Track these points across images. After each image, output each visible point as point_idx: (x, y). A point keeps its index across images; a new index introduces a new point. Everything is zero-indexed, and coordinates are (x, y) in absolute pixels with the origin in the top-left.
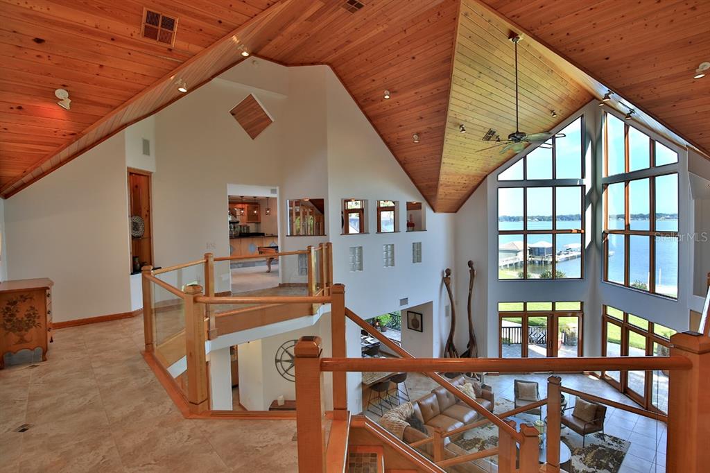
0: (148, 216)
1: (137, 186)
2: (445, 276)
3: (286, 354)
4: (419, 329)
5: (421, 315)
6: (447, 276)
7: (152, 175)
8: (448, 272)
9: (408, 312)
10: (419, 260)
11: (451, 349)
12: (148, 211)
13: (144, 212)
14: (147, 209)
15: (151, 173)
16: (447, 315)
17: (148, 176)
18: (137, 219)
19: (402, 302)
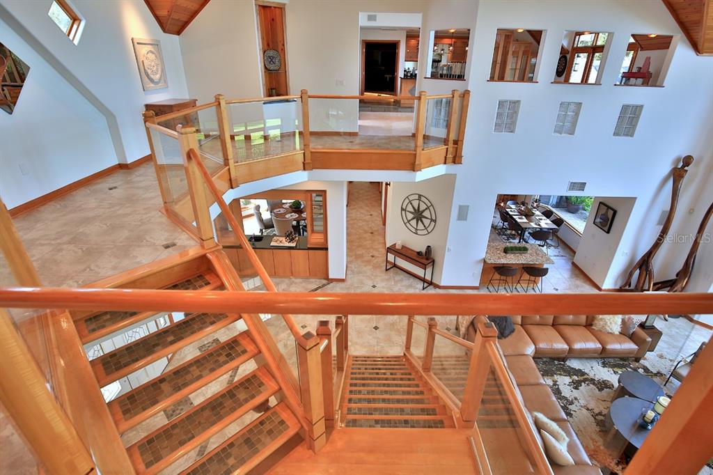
0: (283, 50)
1: (273, 20)
2: (680, 166)
3: (410, 205)
4: (606, 229)
5: (615, 212)
6: (683, 166)
7: (286, 7)
8: (687, 161)
9: (600, 203)
10: (630, 132)
11: (644, 267)
12: (283, 45)
13: (280, 46)
14: (282, 43)
15: (284, 4)
16: (659, 224)
17: (281, 8)
18: (271, 53)
19: (573, 186)
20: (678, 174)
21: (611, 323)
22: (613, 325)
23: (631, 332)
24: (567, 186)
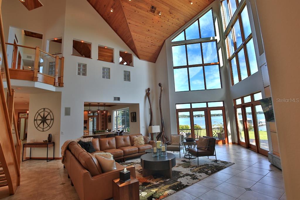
2: (148, 92)
3: (39, 116)
4: (135, 121)
8: (149, 89)
10: (129, 80)
16: (150, 114)
19: (115, 99)
20: (148, 94)
21: (140, 140)
22: (141, 141)
23: (148, 142)
24: (113, 99)
